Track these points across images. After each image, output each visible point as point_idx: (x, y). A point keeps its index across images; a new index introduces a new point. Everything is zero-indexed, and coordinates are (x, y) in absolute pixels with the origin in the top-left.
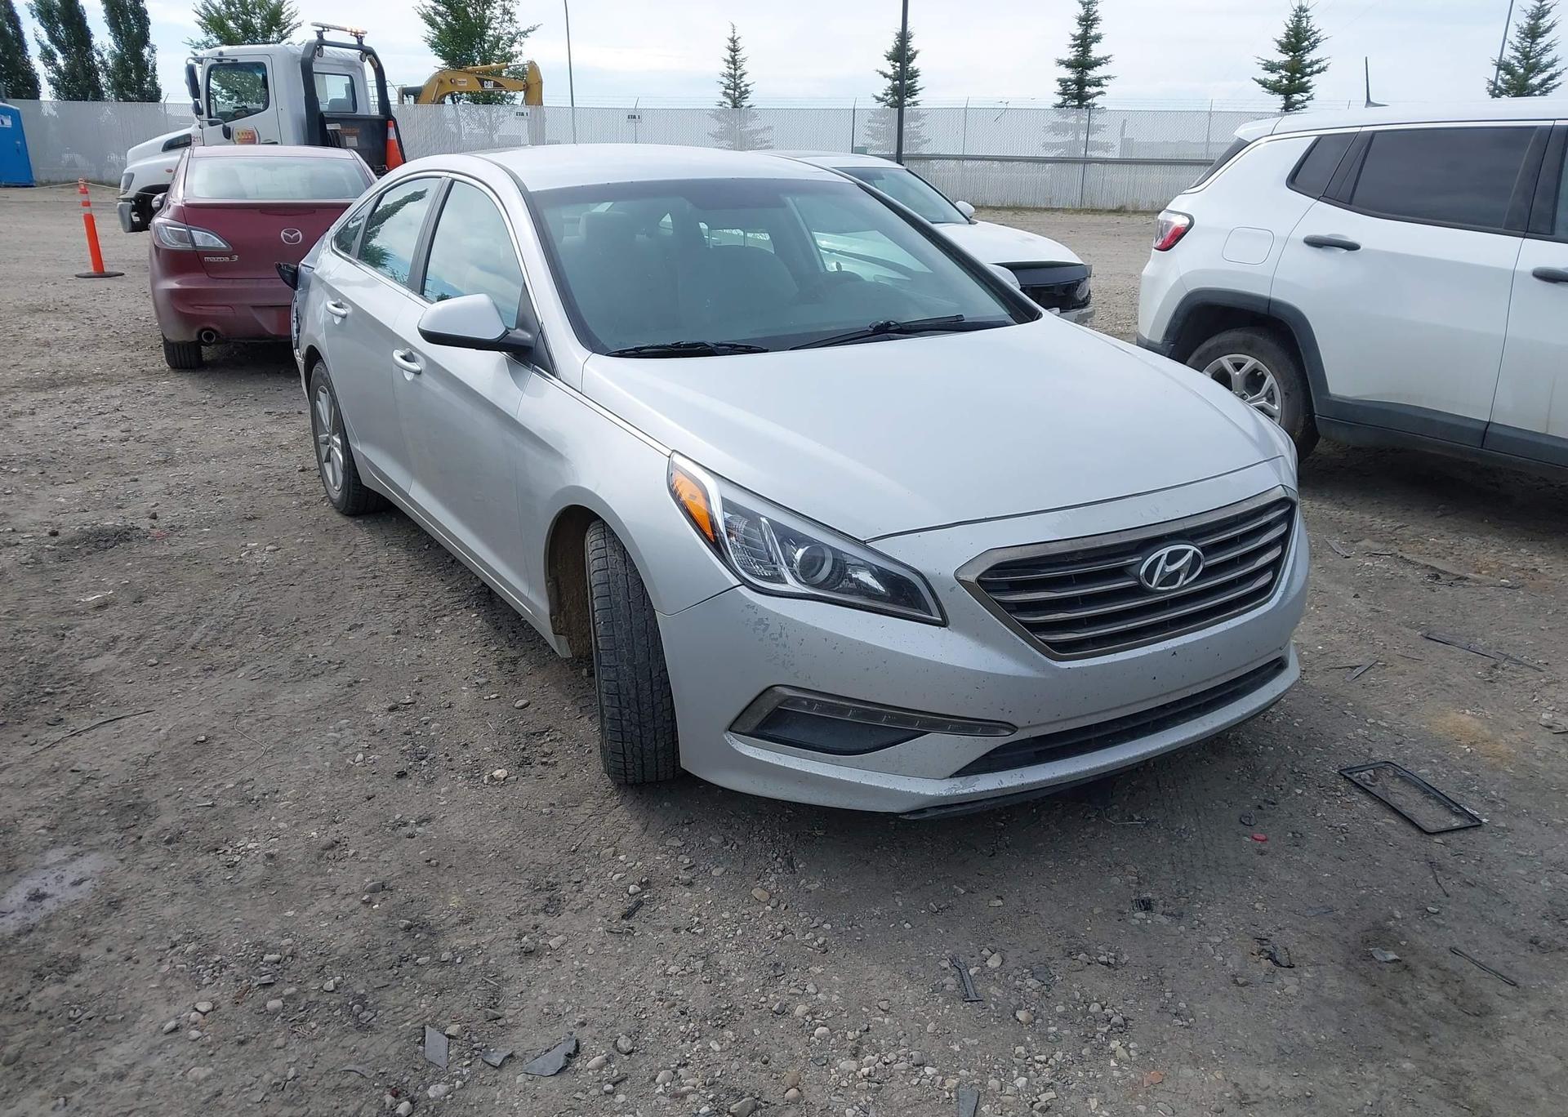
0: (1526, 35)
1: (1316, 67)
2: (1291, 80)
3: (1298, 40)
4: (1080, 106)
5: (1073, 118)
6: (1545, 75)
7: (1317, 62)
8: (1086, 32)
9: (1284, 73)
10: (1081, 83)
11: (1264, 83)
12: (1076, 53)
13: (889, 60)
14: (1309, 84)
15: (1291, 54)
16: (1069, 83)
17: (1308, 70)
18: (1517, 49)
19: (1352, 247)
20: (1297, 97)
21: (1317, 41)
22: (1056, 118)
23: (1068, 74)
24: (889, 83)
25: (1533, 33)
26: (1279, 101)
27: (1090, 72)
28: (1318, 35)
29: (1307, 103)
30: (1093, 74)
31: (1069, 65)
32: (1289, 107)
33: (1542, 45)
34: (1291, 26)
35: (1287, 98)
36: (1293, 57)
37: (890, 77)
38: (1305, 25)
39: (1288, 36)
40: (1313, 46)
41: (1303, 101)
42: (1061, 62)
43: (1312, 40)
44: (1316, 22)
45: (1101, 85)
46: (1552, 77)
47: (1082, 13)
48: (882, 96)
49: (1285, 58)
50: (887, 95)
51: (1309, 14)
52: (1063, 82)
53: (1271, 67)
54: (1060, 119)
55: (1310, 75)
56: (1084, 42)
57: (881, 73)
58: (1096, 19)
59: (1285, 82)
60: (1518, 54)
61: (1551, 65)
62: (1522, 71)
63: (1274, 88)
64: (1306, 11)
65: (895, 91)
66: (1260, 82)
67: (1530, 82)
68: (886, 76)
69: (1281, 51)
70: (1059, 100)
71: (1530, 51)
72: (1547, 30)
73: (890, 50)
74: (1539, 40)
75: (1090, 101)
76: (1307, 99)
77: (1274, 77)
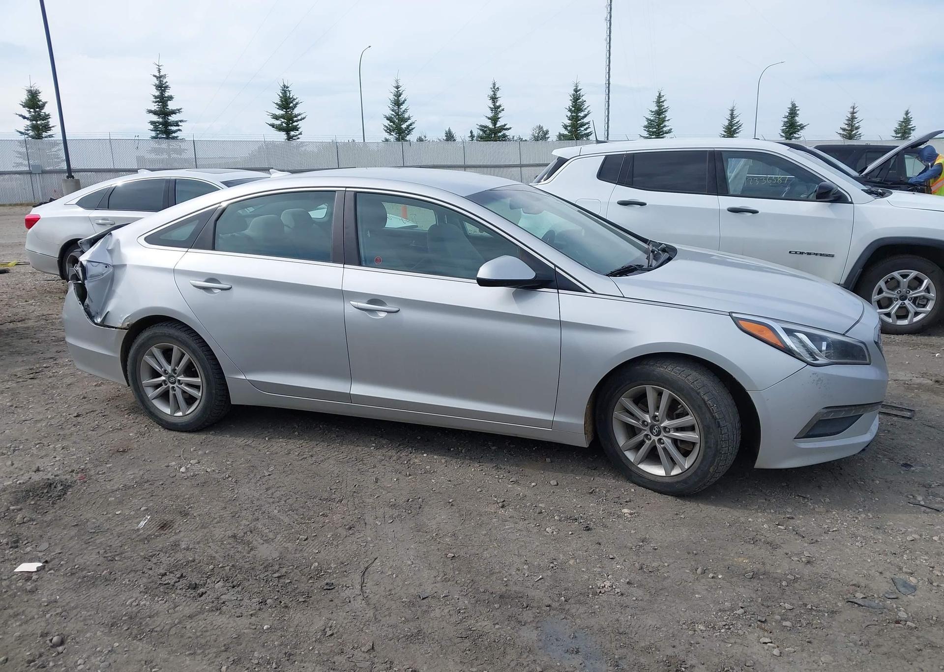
0: (395, 104)
1: (299, 118)
2: (288, 124)
3: (286, 103)
4: (168, 138)
5: (164, 144)
6: (407, 123)
7: (299, 115)
8: (162, 93)
9: (283, 120)
10: (166, 124)
11: (273, 126)
12: (157, 106)
13: (24, 107)
14: (298, 126)
15: (284, 110)
16: (157, 124)
17: (295, 119)
18: (393, 110)
19: (642, 204)
20: (292, 133)
21: (297, 104)
22: (154, 144)
23: (155, 118)
24: (28, 123)
25: (398, 103)
26: (282, 136)
27: (169, 118)
28: (297, 101)
29: (299, 136)
30: (173, 118)
31: (155, 113)
32: (290, 138)
33: (403, 109)
34: (281, 95)
35: (288, 134)
36: (286, 112)
37: (28, 119)
38: (288, 95)
39: (282, 101)
40: (295, 106)
41: (297, 135)
42: (150, 111)
43: (294, 103)
44: (293, 93)
45: (178, 126)
46: (411, 125)
47: (157, 82)
48: (23, 131)
49: (281, 112)
50: (28, 130)
51: (289, 89)
52: (152, 123)
53: (276, 117)
54: (156, 146)
55: (297, 121)
56: (163, 100)
57: (21, 116)
58: (167, 87)
59: (284, 125)
60: (393, 113)
61: (409, 119)
62: (397, 121)
63: (279, 128)
64: (287, 87)
65: (35, 128)
66: (270, 125)
67: (402, 126)
68: (24, 118)
69: (278, 109)
70: (153, 134)
71: (399, 112)
72: (403, 102)
73: (24, 101)
74: (401, 107)
75: (173, 135)
76: (299, 134)
77: (278, 122)
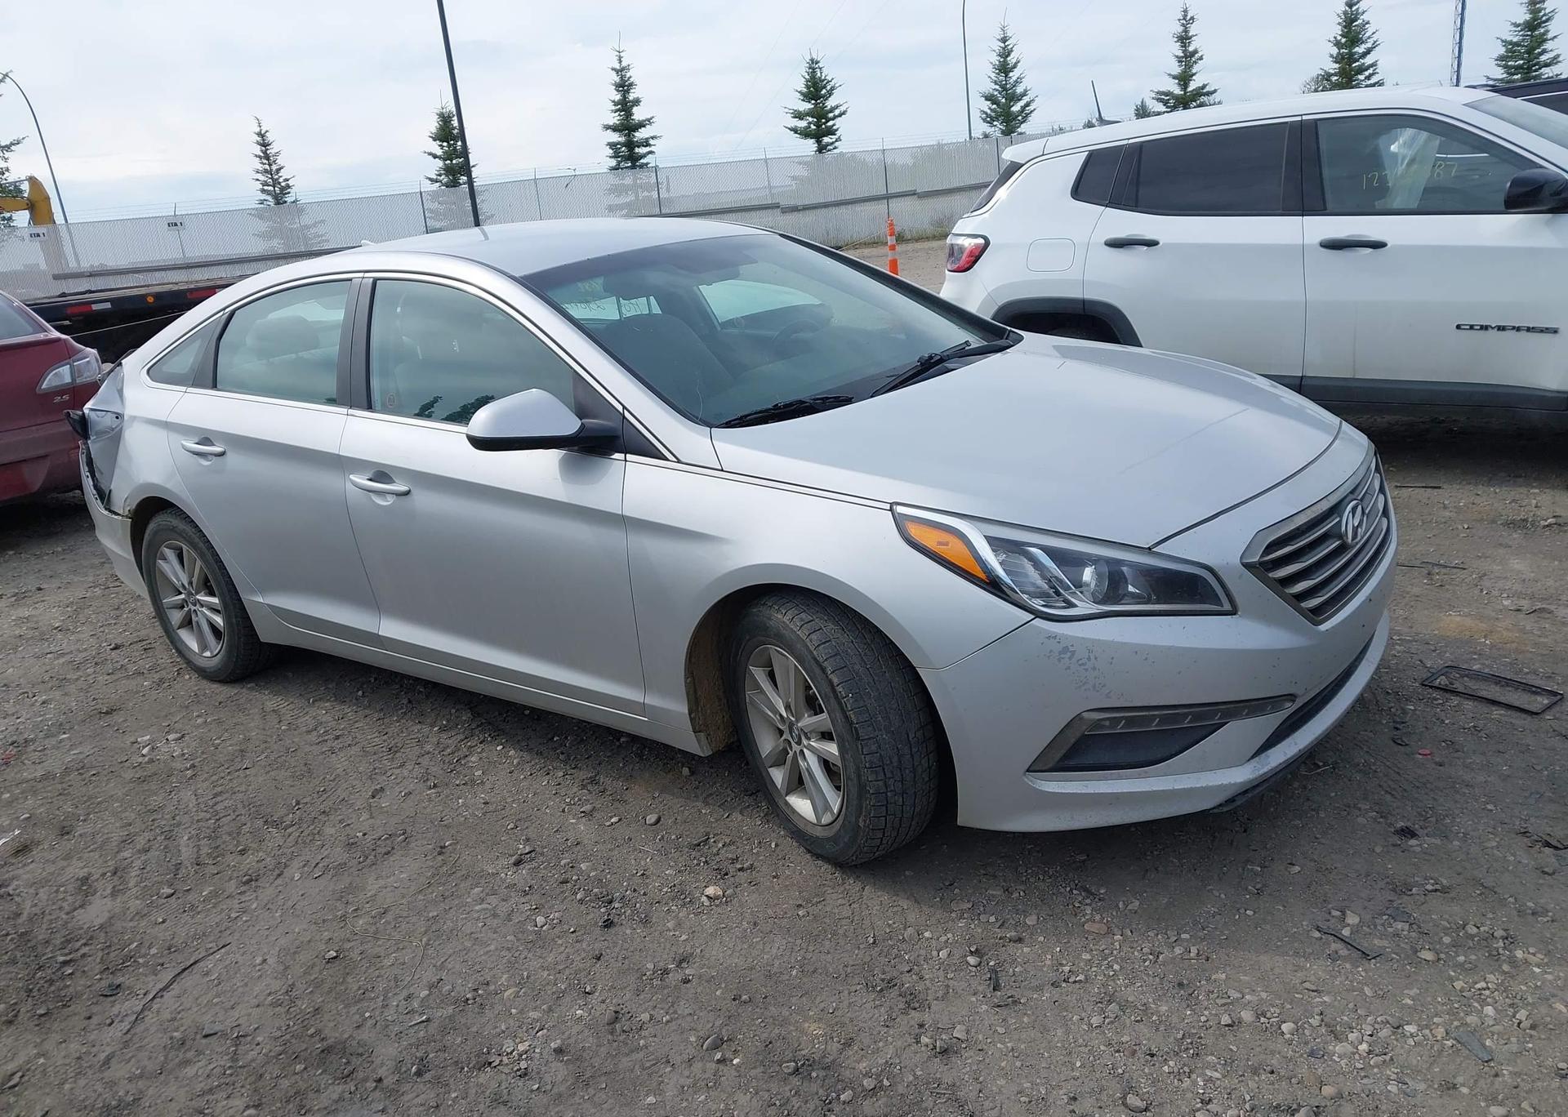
0: (1000, 70)
1: (837, 112)
2: (818, 126)
3: (816, 89)
4: (633, 167)
5: (628, 178)
6: (1022, 103)
7: (837, 107)
8: (624, 97)
9: (810, 119)
10: (631, 145)
11: (795, 130)
12: (618, 118)
13: (435, 140)
14: (834, 128)
15: (813, 102)
16: (619, 146)
17: (831, 115)
18: (996, 83)
19: (1151, 244)
20: (826, 140)
21: (833, 89)
22: (613, 179)
23: (616, 137)
24: (440, 163)
25: (1004, 69)
26: (810, 145)
27: (636, 134)
28: (832, 83)
29: (837, 144)
30: (641, 134)
31: (615, 129)
32: (822, 149)
33: (1014, 78)
34: (808, 77)
35: (819, 142)
36: (816, 105)
37: (439, 157)
38: (819, 75)
39: (807, 87)
40: (830, 93)
41: (833, 143)
42: (607, 127)
43: (828, 88)
44: (828, 72)
45: (649, 145)
46: (1028, 105)
47: (617, 79)
48: (435, 177)
49: (808, 106)
50: (440, 175)
51: (821, 65)
52: (612, 145)
53: (799, 116)
54: (617, 181)
55: (833, 119)
56: (625, 106)
57: (430, 154)
58: (631, 85)
59: (813, 127)
60: (997, 87)
61: (1024, 94)
62: (1004, 100)
63: (805, 134)
64: (817, 62)
65: (449, 170)
66: (791, 129)
67: (1012, 109)
68: (435, 156)
69: (803, 100)
70: (613, 163)
71: (1006, 84)
72: (1015, 66)
73: (434, 130)
74: (1011, 74)
75: (642, 161)
76: (836, 141)
77: (802, 124)
